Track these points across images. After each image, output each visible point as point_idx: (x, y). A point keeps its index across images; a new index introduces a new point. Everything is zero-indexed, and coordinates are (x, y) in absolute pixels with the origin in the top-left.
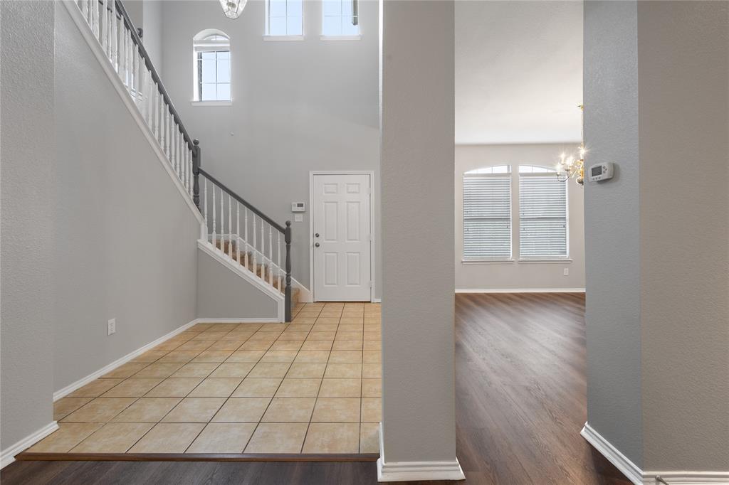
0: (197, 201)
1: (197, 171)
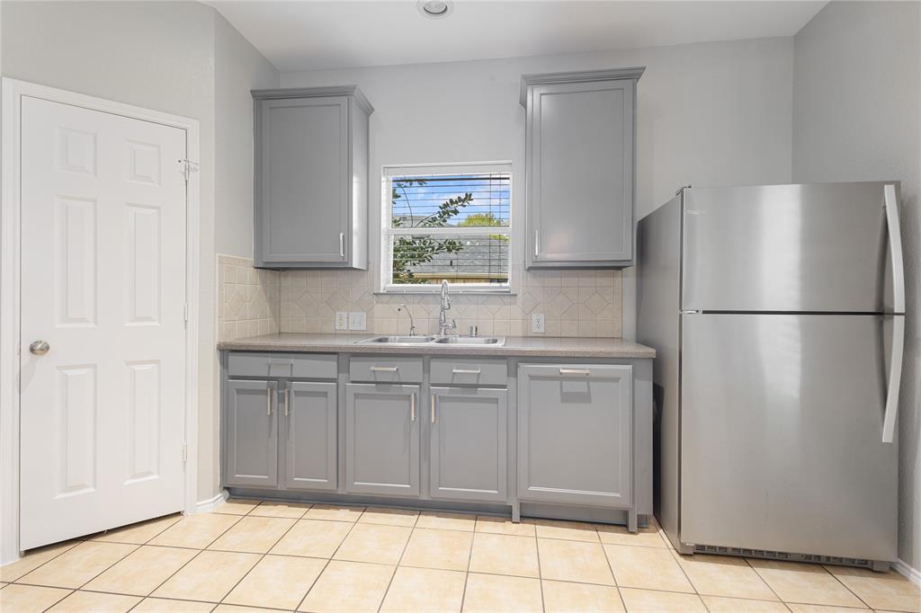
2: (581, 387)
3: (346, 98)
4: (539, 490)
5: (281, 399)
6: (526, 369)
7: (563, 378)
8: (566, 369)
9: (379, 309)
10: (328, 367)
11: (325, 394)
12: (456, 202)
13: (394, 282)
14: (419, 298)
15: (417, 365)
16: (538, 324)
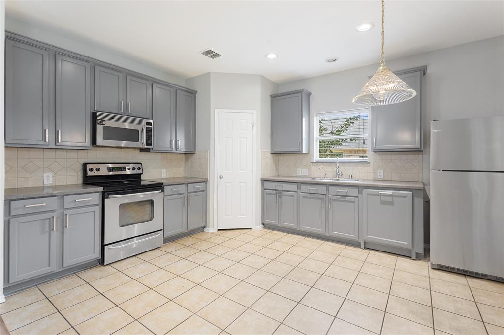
2: (390, 199)
3: (300, 94)
4: (371, 238)
5: (280, 197)
6: (366, 191)
7: (381, 195)
8: (381, 192)
9: (313, 168)
10: (294, 187)
11: (293, 196)
12: (353, 119)
13: (320, 157)
14: (328, 164)
15: (324, 188)
16: (380, 174)
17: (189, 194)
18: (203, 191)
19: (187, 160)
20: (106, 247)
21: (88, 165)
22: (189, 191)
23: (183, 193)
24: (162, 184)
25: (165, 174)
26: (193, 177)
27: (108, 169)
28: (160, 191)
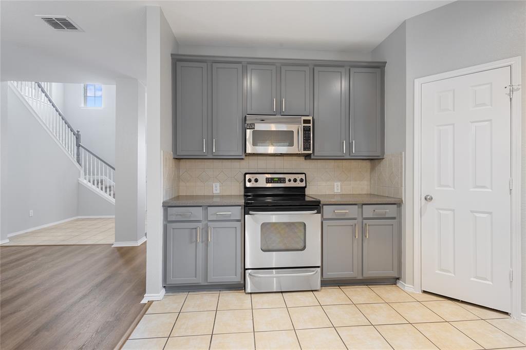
0: (78, 161)
1: (78, 146)
17: (364, 221)
18: (394, 218)
19: (373, 168)
20: (247, 271)
21: (247, 176)
22: (364, 216)
23: (355, 219)
24: (319, 202)
25: (339, 188)
26: (382, 194)
27: (266, 181)
28: (316, 211)
